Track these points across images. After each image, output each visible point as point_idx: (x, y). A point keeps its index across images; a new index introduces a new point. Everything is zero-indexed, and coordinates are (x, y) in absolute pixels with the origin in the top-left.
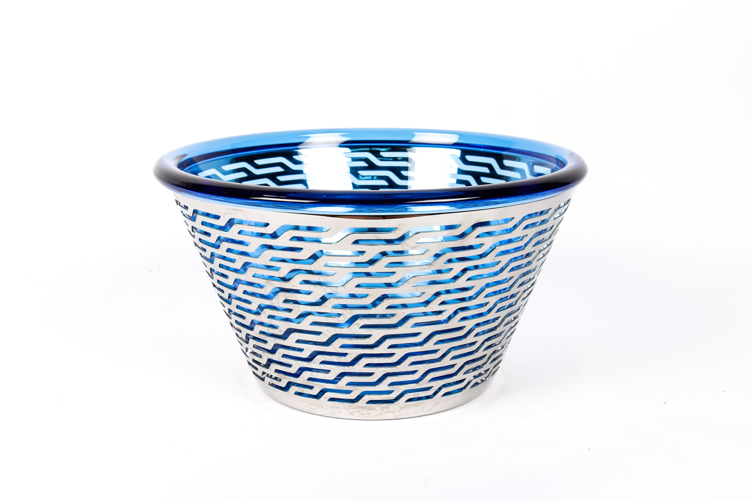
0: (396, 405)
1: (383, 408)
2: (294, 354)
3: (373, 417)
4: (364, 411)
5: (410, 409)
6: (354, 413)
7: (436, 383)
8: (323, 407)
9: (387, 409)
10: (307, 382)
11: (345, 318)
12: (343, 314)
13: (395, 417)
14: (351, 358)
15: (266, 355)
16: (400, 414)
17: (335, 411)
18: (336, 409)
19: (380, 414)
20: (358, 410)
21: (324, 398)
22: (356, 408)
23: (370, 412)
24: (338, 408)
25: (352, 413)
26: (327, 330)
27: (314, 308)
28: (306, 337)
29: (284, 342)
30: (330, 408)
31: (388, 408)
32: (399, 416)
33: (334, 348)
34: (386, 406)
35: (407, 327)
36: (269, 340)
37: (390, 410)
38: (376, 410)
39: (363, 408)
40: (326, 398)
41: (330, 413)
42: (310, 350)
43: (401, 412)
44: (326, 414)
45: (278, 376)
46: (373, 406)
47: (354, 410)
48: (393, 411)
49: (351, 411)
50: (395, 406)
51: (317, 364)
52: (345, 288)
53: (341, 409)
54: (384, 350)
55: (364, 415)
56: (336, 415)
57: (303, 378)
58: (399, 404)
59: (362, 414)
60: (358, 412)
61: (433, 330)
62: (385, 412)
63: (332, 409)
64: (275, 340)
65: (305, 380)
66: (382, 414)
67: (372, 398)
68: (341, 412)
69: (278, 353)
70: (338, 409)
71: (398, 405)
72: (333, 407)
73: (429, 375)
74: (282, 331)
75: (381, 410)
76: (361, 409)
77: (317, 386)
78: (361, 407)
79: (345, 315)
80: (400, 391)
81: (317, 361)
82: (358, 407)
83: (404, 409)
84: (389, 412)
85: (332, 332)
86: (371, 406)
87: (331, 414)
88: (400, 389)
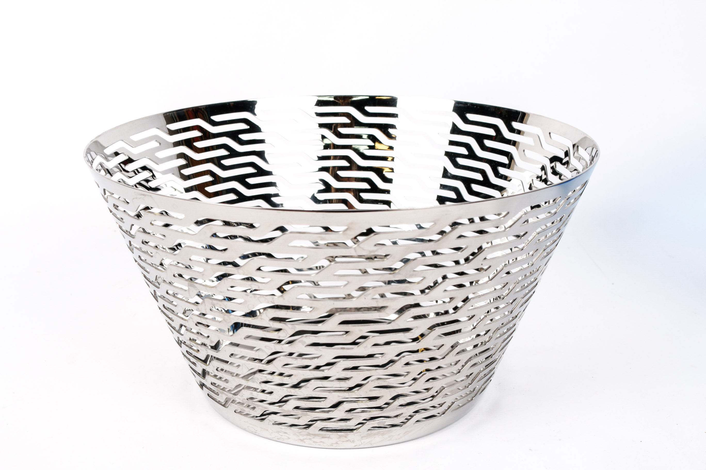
0: (356, 434)
1: (340, 436)
2: (229, 369)
3: (328, 446)
4: (317, 439)
5: (375, 438)
6: (305, 440)
7: (407, 409)
8: (267, 430)
9: (344, 438)
10: (246, 401)
11: (287, 334)
12: (284, 329)
13: (356, 446)
14: (297, 380)
15: (200, 365)
16: (362, 444)
17: (282, 436)
18: (283, 434)
19: (337, 443)
20: (309, 437)
21: (268, 421)
22: (307, 435)
23: (323, 440)
24: (285, 433)
25: (302, 440)
26: (265, 347)
27: (248, 320)
28: (241, 352)
29: (217, 355)
30: (276, 432)
31: (346, 437)
32: (360, 445)
33: (275, 367)
34: (344, 434)
35: (366, 347)
36: (201, 349)
37: (349, 439)
38: (331, 438)
39: (315, 435)
40: (270, 421)
41: (277, 437)
42: (247, 368)
43: (362, 441)
44: (272, 438)
45: (216, 389)
46: (328, 434)
47: (305, 437)
48: (353, 440)
49: (302, 438)
50: (354, 435)
51: (257, 383)
52: (284, 299)
53: (289, 435)
54: (338, 373)
55: (317, 442)
56: (284, 440)
57: (242, 396)
58: (361, 432)
59: (314, 442)
60: (310, 439)
61: (400, 351)
62: (343, 441)
63: (278, 433)
64: (207, 351)
65: (244, 399)
66: (339, 443)
67: (326, 425)
68: (289, 438)
69: (212, 365)
70: (286, 435)
71: (359, 434)
72: (279, 432)
73: (398, 401)
74: (213, 342)
75: (337, 438)
76: (313, 436)
77: (259, 407)
78: (312, 435)
79: (285, 330)
80: (360, 419)
81: (256, 380)
82: (309, 434)
83: (367, 439)
84: (347, 441)
85: (272, 349)
86: (326, 434)
87: (278, 439)
88: (361, 417)
